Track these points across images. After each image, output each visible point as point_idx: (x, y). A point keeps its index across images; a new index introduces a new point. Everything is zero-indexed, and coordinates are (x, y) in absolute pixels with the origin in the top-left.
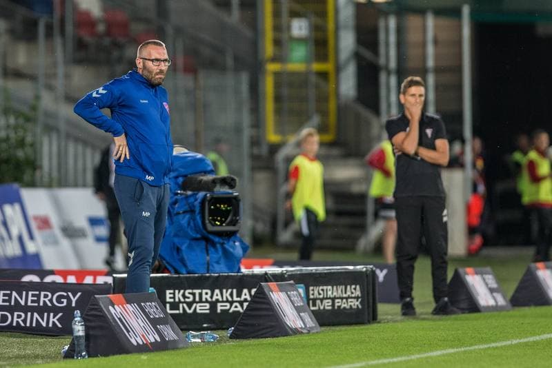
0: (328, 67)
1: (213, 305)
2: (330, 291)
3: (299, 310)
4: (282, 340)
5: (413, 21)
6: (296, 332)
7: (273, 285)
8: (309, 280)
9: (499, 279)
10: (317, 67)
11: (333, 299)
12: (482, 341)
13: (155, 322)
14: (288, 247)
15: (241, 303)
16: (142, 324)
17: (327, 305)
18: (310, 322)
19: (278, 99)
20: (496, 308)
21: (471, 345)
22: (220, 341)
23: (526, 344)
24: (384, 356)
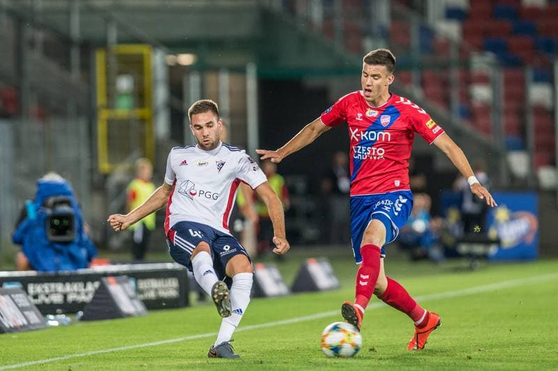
0: (145, 112)
1: (65, 296)
2: (154, 283)
3: (131, 298)
4: (118, 322)
5: (211, 78)
6: (129, 315)
7: (111, 280)
8: (137, 276)
9: (282, 273)
10: (139, 113)
11: (156, 290)
12: (271, 320)
13: (22, 309)
14: (118, 251)
15: (86, 294)
16: (12, 311)
17: (152, 295)
18: (140, 308)
19: (110, 138)
20: (280, 296)
21: (263, 323)
22: (71, 324)
23: (305, 323)
24: (198, 332)
